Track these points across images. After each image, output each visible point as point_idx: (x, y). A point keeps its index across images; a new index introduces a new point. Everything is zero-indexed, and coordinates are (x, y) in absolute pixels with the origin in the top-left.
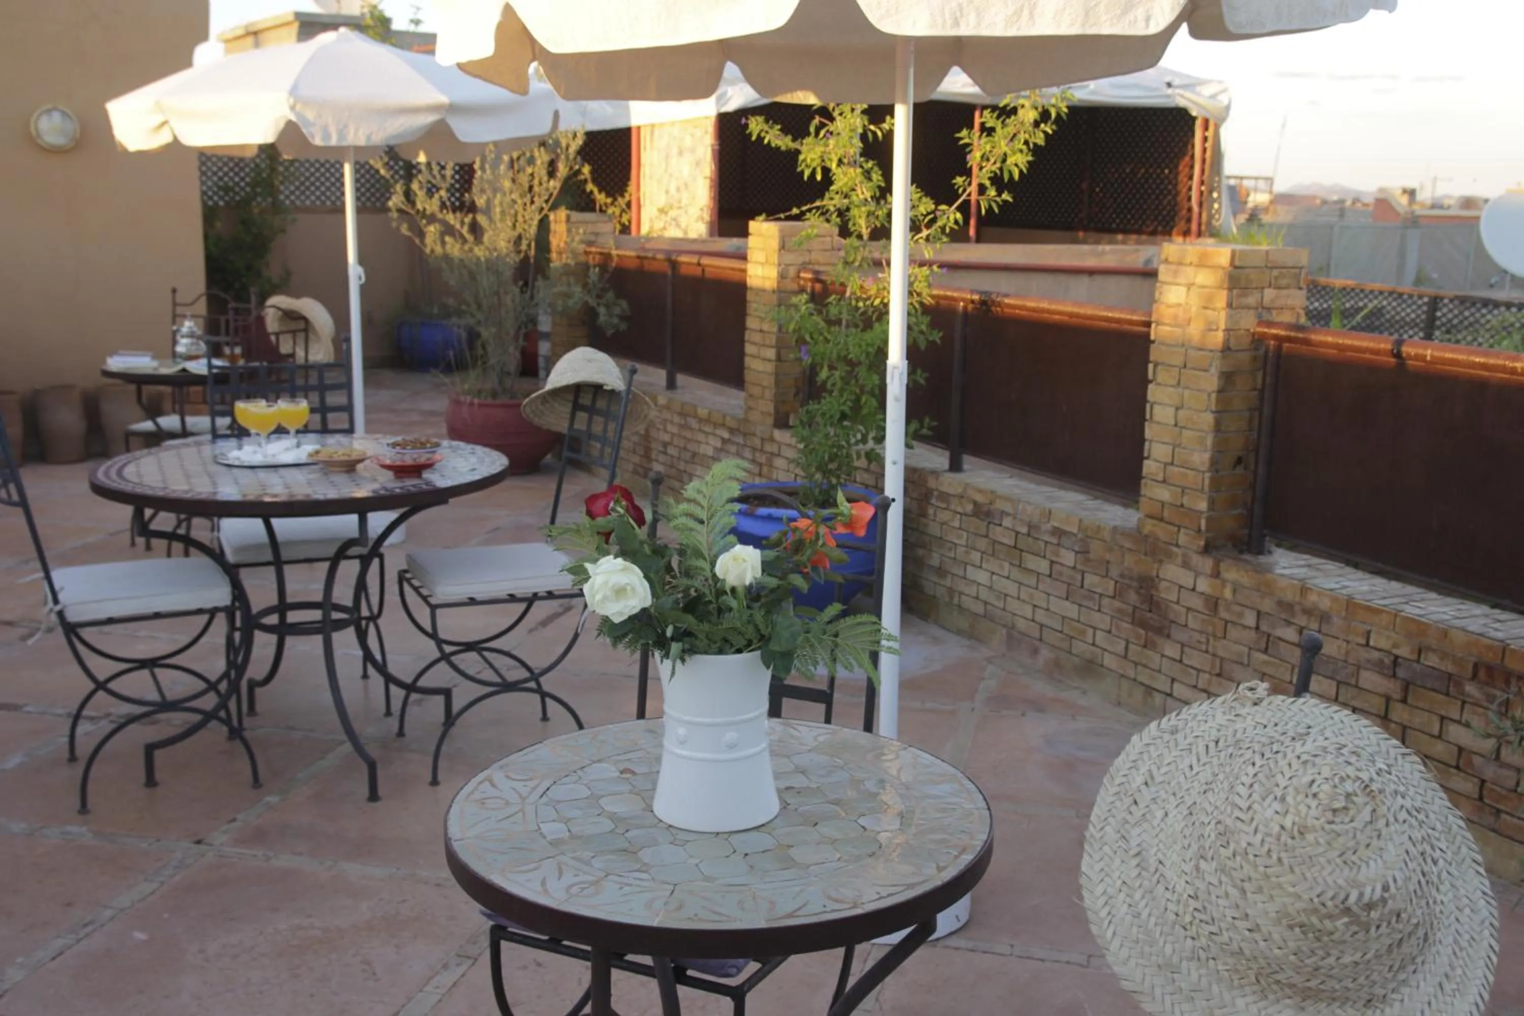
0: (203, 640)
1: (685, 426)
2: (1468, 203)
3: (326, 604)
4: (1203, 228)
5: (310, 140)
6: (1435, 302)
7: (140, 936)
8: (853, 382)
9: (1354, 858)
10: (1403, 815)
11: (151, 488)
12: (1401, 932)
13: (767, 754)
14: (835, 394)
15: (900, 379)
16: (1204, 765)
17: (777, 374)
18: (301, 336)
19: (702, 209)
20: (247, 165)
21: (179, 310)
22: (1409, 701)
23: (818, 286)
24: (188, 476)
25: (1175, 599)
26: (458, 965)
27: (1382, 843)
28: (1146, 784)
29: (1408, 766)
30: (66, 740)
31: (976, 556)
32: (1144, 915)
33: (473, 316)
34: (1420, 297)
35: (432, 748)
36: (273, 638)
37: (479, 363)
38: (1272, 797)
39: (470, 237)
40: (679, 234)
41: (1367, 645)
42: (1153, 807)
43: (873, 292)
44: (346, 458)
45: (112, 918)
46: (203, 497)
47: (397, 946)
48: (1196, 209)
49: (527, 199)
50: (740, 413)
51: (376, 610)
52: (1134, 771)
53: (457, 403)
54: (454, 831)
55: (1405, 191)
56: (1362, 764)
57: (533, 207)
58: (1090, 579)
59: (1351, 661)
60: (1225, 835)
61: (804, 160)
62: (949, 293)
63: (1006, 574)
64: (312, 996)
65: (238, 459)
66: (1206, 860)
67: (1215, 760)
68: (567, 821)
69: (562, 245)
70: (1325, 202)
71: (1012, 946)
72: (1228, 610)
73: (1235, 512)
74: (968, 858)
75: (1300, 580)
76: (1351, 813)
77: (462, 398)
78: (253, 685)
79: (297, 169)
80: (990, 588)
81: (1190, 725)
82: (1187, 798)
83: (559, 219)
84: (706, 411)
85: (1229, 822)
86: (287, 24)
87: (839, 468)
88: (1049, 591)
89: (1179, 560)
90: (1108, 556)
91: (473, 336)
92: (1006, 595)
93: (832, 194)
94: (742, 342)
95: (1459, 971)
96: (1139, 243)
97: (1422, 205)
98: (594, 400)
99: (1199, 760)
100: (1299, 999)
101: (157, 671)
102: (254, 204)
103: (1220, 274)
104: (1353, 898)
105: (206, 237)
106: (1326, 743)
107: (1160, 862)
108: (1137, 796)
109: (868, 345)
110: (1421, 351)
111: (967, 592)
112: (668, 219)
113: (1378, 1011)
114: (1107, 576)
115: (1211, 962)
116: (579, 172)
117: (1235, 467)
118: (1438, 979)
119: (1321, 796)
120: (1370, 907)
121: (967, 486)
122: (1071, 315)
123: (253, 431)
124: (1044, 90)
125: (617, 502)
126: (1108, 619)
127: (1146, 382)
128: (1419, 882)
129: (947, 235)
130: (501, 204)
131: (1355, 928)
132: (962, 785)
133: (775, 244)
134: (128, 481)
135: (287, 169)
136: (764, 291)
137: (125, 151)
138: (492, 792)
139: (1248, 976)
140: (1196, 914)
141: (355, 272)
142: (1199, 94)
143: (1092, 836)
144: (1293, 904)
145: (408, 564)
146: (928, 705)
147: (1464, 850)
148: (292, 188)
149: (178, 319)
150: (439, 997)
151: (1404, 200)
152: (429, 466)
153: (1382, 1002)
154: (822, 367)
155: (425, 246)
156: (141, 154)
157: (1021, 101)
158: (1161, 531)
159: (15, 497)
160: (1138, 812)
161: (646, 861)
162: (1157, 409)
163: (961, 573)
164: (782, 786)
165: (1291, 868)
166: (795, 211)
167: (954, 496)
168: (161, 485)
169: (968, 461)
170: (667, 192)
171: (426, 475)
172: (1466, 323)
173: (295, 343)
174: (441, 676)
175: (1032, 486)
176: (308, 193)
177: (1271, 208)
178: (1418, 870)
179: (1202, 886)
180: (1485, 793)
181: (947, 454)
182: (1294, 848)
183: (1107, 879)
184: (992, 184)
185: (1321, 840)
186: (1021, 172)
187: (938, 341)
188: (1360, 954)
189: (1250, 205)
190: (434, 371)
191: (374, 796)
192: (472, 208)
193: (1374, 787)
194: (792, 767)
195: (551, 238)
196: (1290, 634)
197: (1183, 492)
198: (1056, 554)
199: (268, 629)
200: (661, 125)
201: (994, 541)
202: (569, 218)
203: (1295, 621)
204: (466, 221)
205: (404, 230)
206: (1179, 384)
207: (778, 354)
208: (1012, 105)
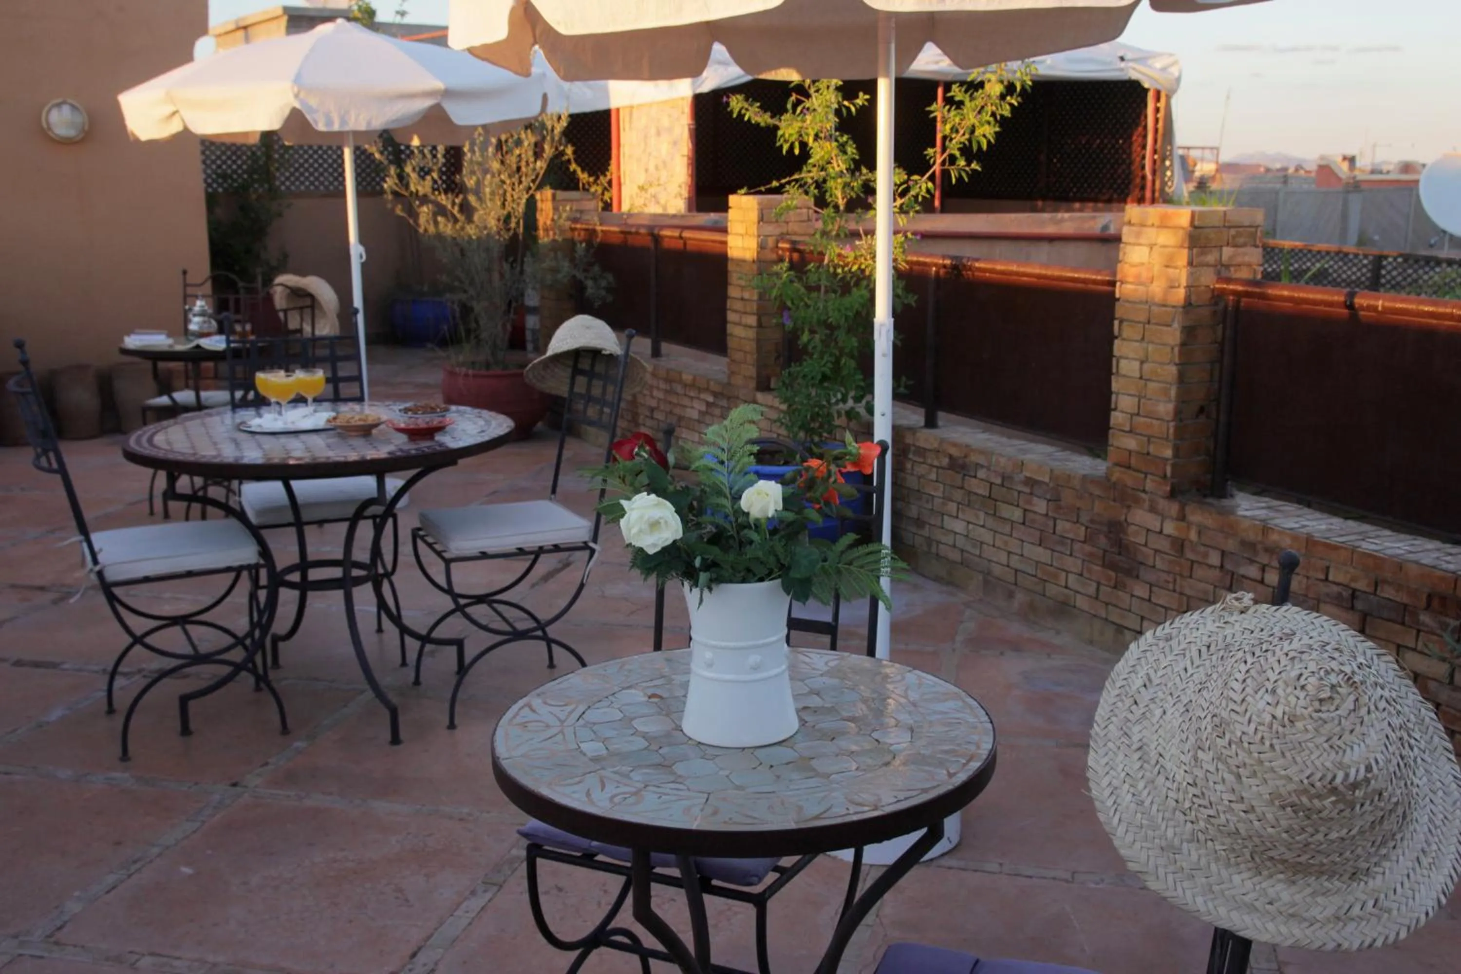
0: (228, 599)
1: (671, 392)
2: (1407, 167)
3: (346, 562)
4: (1157, 194)
5: (314, 126)
6: (1379, 260)
7: (186, 870)
8: (833, 344)
9: (1340, 743)
10: (1382, 704)
11: (183, 454)
12: (1382, 810)
13: (786, 676)
14: (816, 356)
15: (887, 336)
16: (1198, 667)
17: (758, 341)
18: (308, 311)
19: (680, 186)
20: (244, 153)
21: (190, 290)
23: (796, 256)
24: (214, 443)
25: (1143, 542)
26: (485, 891)
27: (1364, 729)
28: (1145, 686)
29: (1383, 665)
30: (103, 694)
31: (952, 507)
32: (1147, 803)
33: (465, 292)
34: (1366, 256)
35: (449, 696)
36: (296, 593)
37: (472, 337)
38: (1263, 690)
39: (461, 217)
40: (659, 210)
41: (1327, 579)
42: (1152, 706)
43: (850, 259)
44: (362, 423)
45: (159, 855)
47: (426, 875)
48: (1149, 177)
49: (515, 180)
50: (723, 378)
51: (389, 567)
52: (1133, 675)
53: (452, 374)
54: (501, 750)
55: (1345, 158)
56: (1344, 659)
57: (521, 187)
58: (1062, 526)
59: (1311, 595)
60: (1221, 727)
61: (783, 136)
62: (922, 259)
63: (982, 523)
64: (351, 922)
65: (260, 426)
66: (1203, 750)
67: (1207, 663)
68: (604, 741)
69: (549, 222)
70: (1268, 170)
71: (1001, 864)
72: (1193, 551)
73: (1199, 458)
74: (975, 765)
75: (1261, 521)
76: (1337, 702)
77: (457, 370)
78: (276, 639)
79: (292, 156)
80: (967, 536)
81: (1183, 632)
82: (1183, 697)
83: (545, 198)
84: (690, 377)
85: (1224, 714)
86: (275, 18)
87: (821, 426)
88: (1024, 538)
89: (1147, 505)
90: (1078, 503)
91: (466, 310)
92: (982, 543)
93: (809, 168)
94: (722, 311)
95: (1434, 847)
96: (1095, 210)
97: (1363, 171)
98: (593, 365)
99: (1192, 663)
100: (1290, 874)
101: (189, 627)
102: (251, 190)
103: (1181, 233)
104: (1339, 780)
105: (210, 222)
106: (1311, 642)
107: (1161, 755)
108: (1137, 696)
109: (846, 309)
110: (1372, 302)
111: (944, 541)
112: (648, 196)
113: (1362, 883)
114: (1077, 522)
115: (1210, 843)
116: (562, 153)
117: (1197, 416)
118: (1416, 854)
119: (1309, 687)
120: (1355, 786)
121: (942, 441)
122: (1039, 277)
123: (273, 400)
124: (1009, 63)
125: (641, 447)
126: (1079, 562)
127: (1111, 338)
128: (1398, 765)
129: (920, 204)
130: (491, 183)
131: (1341, 806)
132: (964, 701)
133: (754, 216)
134: (160, 449)
135: (282, 156)
136: (744, 261)
138: (532, 716)
139: (1244, 855)
140: (1195, 800)
141: (356, 251)
142: (1150, 67)
143: (1097, 734)
144: (1284, 786)
145: (421, 522)
146: (912, 647)
147: (1436, 739)
148: (287, 174)
149: (189, 300)
150: (468, 921)
151: (1345, 166)
152: (440, 429)
153: (1367, 875)
154: (803, 332)
155: (418, 225)
157: (988, 76)
158: (1129, 479)
159: (55, 465)
160: (1138, 711)
161: (679, 773)
162: (1123, 363)
163: (939, 524)
164: (801, 706)
165: (1283, 753)
166: (775, 184)
167: (930, 450)
168: (191, 452)
169: (943, 417)
170: (647, 170)
171: (438, 437)
172: (1409, 280)
173: (302, 320)
174: (454, 627)
175: (1004, 440)
176: (302, 179)
177: (1218, 176)
178: (1397, 752)
179: (1200, 773)
181: (924, 411)
182: (1285, 736)
183: (1112, 772)
184: (961, 155)
185: (1309, 727)
186: (989, 142)
187: (914, 304)
188: (1345, 831)
189: (1197, 174)
190: (429, 345)
191: (396, 740)
192: (463, 189)
193: (1357, 678)
194: (808, 689)
195: (538, 216)
196: (1252, 571)
197: (1149, 441)
198: (1029, 502)
199: (292, 585)
200: (640, 106)
201: (970, 492)
202: (554, 197)
203: (1258, 559)
204: (457, 201)
205: (399, 211)
206: (1143, 339)
207: (759, 321)
208: (979, 79)
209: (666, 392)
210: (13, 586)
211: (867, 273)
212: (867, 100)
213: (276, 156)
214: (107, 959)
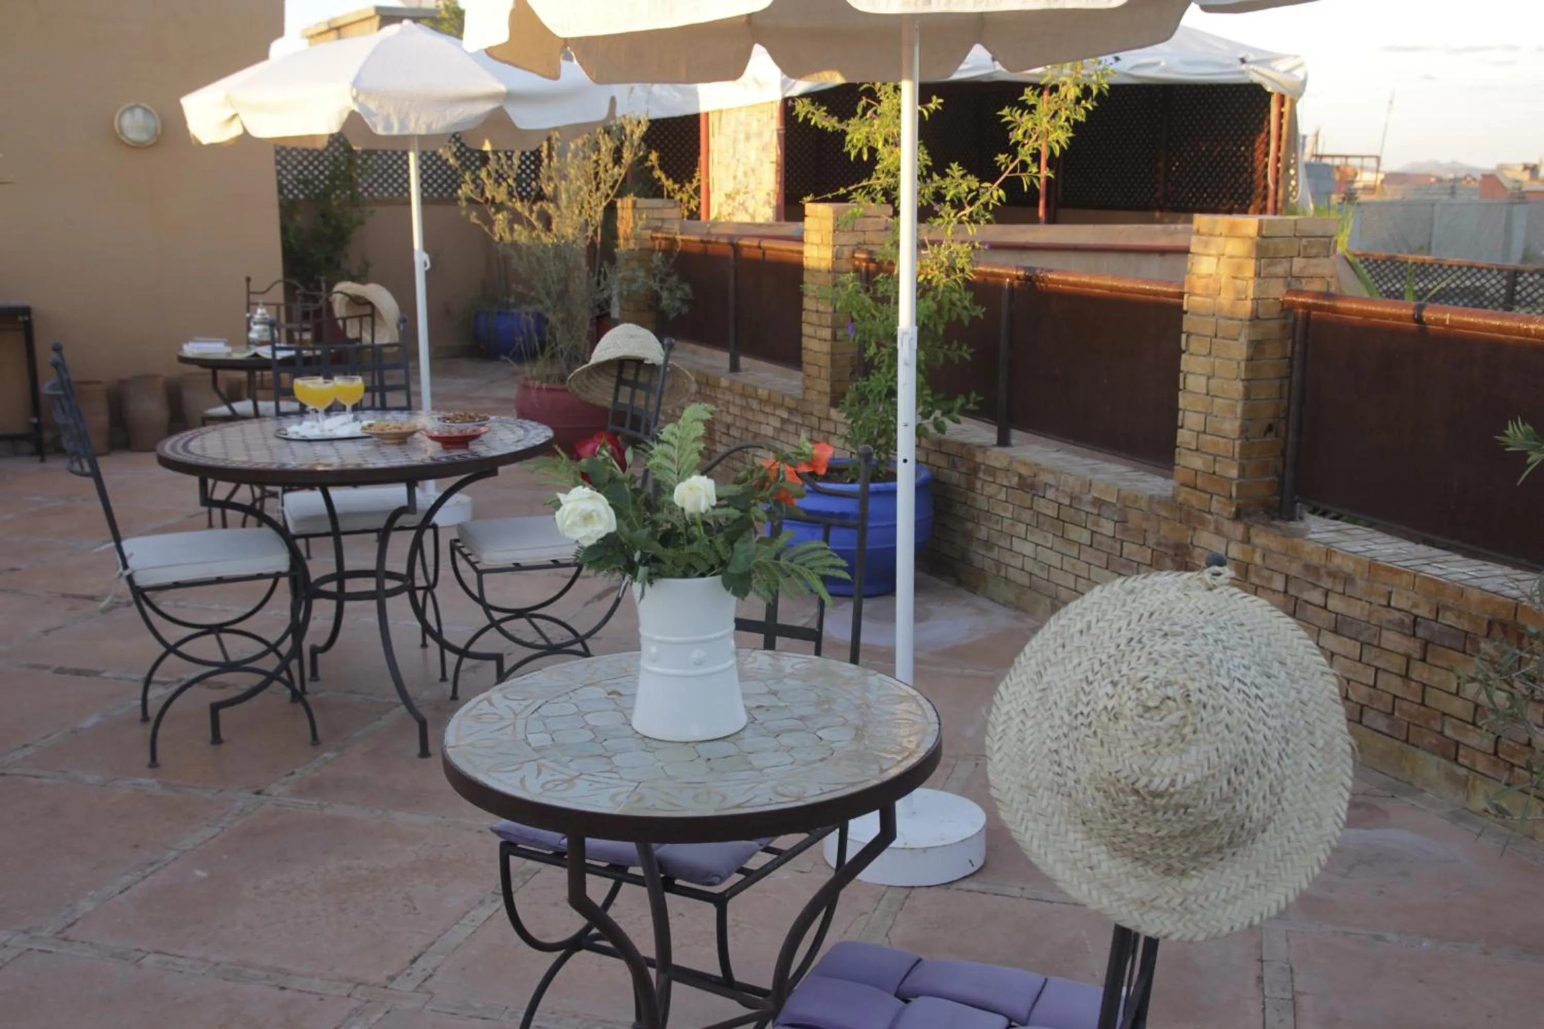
0: (267, 606)
1: (747, 408)
3: (380, 573)
5: (374, 130)
6: (1514, 276)
7: (200, 874)
13: (734, 671)
14: (884, 369)
15: (910, 345)
17: (833, 354)
18: (369, 319)
19: (768, 194)
21: (253, 298)
22: (1429, 659)
23: (872, 266)
24: (248, 449)
26: (493, 901)
30: (139, 702)
31: (1021, 529)
33: (541, 302)
34: (1500, 271)
36: (333, 604)
37: (548, 350)
39: (538, 225)
40: (746, 219)
41: (1389, 605)
44: (397, 431)
45: (176, 859)
46: (260, 466)
47: (437, 885)
48: (1272, 186)
49: (593, 186)
50: (798, 393)
53: (526, 387)
57: (599, 194)
58: (1129, 548)
59: (1373, 622)
61: (851, 141)
62: (996, 270)
63: (1049, 545)
64: (356, 927)
65: (297, 433)
68: (552, 733)
69: (629, 231)
70: (1440, 180)
71: (1023, 889)
72: (1258, 575)
73: (1266, 479)
75: (1326, 544)
77: (531, 383)
78: (314, 649)
80: (1035, 559)
83: (626, 205)
84: (766, 392)
86: (368, 18)
88: (1090, 561)
89: (1212, 527)
90: (1145, 525)
91: (541, 320)
92: (1050, 566)
93: (878, 174)
94: (799, 323)
98: (636, 375)
101: (223, 636)
102: (333, 196)
103: (1249, 242)
105: (284, 230)
110: (1439, 316)
111: (1013, 564)
112: (736, 204)
114: (1144, 544)
116: (646, 158)
117: (1265, 434)
121: (1012, 459)
122: (1111, 289)
123: (311, 408)
125: (603, 446)
127: (1179, 352)
129: (991, 212)
130: (568, 191)
133: (829, 225)
134: (192, 453)
135: (365, 162)
136: (819, 271)
137: (199, 144)
138: (489, 709)
141: (421, 259)
142: (1273, 69)
145: (459, 533)
146: (967, 671)
148: (370, 180)
149: (252, 307)
150: (472, 930)
151: (1522, 176)
152: (475, 437)
154: (870, 344)
155: (493, 233)
156: (213, 146)
157: (1063, 79)
158: (1195, 500)
159: (87, 469)
161: (617, 763)
162: (1190, 379)
163: (1008, 546)
164: (752, 704)
166: (842, 191)
167: (1000, 469)
168: (223, 456)
169: (1016, 435)
170: (735, 177)
171: (473, 446)
173: (361, 327)
175: (1078, 459)
177: (1377, 188)
180: (1500, 747)
181: (995, 428)
186: (1062, 148)
187: (982, 317)
189: (1355, 186)
191: (425, 753)
192: (540, 196)
194: (766, 690)
195: (619, 224)
196: (1316, 597)
197: (1215, 460)
198: (1096, 524)
199: (328, 595)
200: (729, 110)
201: (1038, 513)
202: (634, 204)
203: (1320, 584)
204: (535, 208)
205: (473, 218)
206: (1210, 353)
207: (834, 335)
208: (1054, 82)
209: (743, 407)
210: (64, 596)
211: (934, 284)
212: (940, 104)
213: (360, 162)
214: (113, 956)
